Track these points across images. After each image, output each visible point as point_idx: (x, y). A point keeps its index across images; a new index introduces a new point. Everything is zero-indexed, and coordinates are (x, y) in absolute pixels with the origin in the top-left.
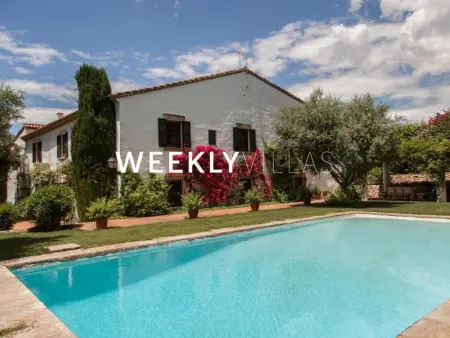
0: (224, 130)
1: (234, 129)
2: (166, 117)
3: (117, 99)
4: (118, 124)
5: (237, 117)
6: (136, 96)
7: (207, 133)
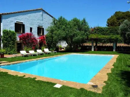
0: (35, 28)
1: (38, 27)
2: (17, 22)
3: (2, 16)
4: (2, 24)
5: (39, 24)
6: (8, 15)
7: (30, 28)
